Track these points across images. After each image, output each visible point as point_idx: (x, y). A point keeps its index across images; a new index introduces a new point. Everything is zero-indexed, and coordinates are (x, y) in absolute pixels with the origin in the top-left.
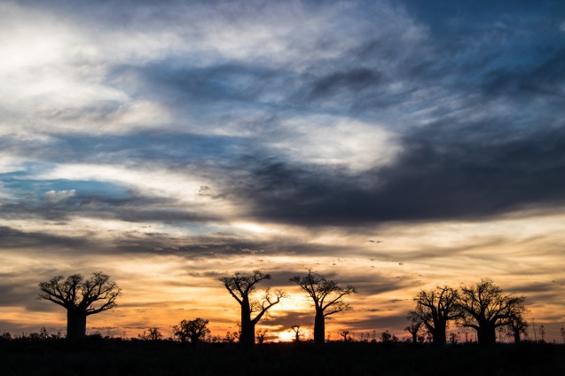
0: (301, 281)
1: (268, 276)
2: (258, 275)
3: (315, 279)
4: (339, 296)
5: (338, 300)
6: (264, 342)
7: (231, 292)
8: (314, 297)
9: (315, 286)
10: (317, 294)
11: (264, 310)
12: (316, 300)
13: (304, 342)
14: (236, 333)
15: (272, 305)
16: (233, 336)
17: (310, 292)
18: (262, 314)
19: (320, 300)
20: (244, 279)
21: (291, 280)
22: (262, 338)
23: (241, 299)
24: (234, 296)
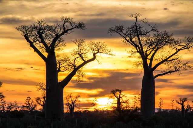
0: (125, 31)
1: (80, 26)
2: (67, 24)
3: (143, 29)
4: (174, 51)
5: (174, 57)
6: (76, 110)
7: (32, 46)
8: (141, 52)
9: (143, 39)
10: (145, 49)
11: (76, 69)
12: (144, 57)
13: (129, 111)
14: (39, 99)
15: (86, 62)
16: (35, 103)
17: (136, 46)
18: (73, 74)
19: (149, 57)
20: (50, 28)
21: (111, 30)
22: (72, 106)
23: (46, 55)
24: (36, 50)
